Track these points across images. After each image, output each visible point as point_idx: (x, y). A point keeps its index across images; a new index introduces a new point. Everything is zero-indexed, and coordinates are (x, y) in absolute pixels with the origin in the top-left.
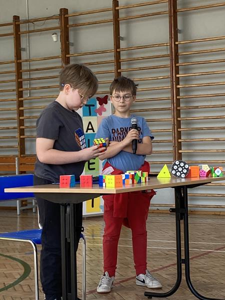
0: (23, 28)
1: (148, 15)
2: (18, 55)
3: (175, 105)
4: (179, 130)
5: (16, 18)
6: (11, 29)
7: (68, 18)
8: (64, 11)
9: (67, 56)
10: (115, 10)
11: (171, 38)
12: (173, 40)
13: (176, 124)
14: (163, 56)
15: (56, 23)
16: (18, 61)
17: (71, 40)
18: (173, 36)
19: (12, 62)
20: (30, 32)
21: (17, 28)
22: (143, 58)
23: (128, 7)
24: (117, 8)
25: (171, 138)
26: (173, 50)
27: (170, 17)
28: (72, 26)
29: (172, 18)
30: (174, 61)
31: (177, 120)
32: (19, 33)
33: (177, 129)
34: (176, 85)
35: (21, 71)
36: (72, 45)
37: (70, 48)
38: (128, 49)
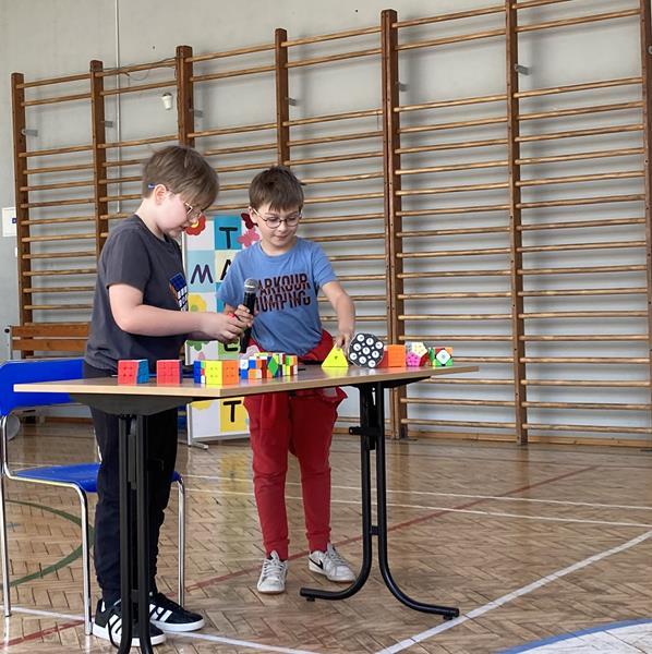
0: (109, 84)
1: (343, 57)
2: (99, 135)
3: (392, 228)
4: (399, 276)
5: (96, 65)
6: (86, 86)
7: (191, 63)
8: (184, 51)
9: (190, 135)
10: (280, 47)
11: (385, 100)
12: (389, 103)
13: (393, 264)
14: (371, 135)
15: (170, 74)
16: (99, 146)
17: (198, 105)
18: (389, 97)
19: (89, 148)
20: (121, 91)
21: (98, 84)
22: (333, 139)
23: (304, 42)
24: (283, 44)
25: (383, 292)
26: (389, 123)
27: (384, 59)
28: (199, 79)
29: (388, 61)
30: (390, 144)
31: (396, 257)
32: (102, 93)
33: (396, 274)
34: (395, 190)
35: (104, 164)
36: (200, 114)
37: (196, 120)
38: (304, 121)
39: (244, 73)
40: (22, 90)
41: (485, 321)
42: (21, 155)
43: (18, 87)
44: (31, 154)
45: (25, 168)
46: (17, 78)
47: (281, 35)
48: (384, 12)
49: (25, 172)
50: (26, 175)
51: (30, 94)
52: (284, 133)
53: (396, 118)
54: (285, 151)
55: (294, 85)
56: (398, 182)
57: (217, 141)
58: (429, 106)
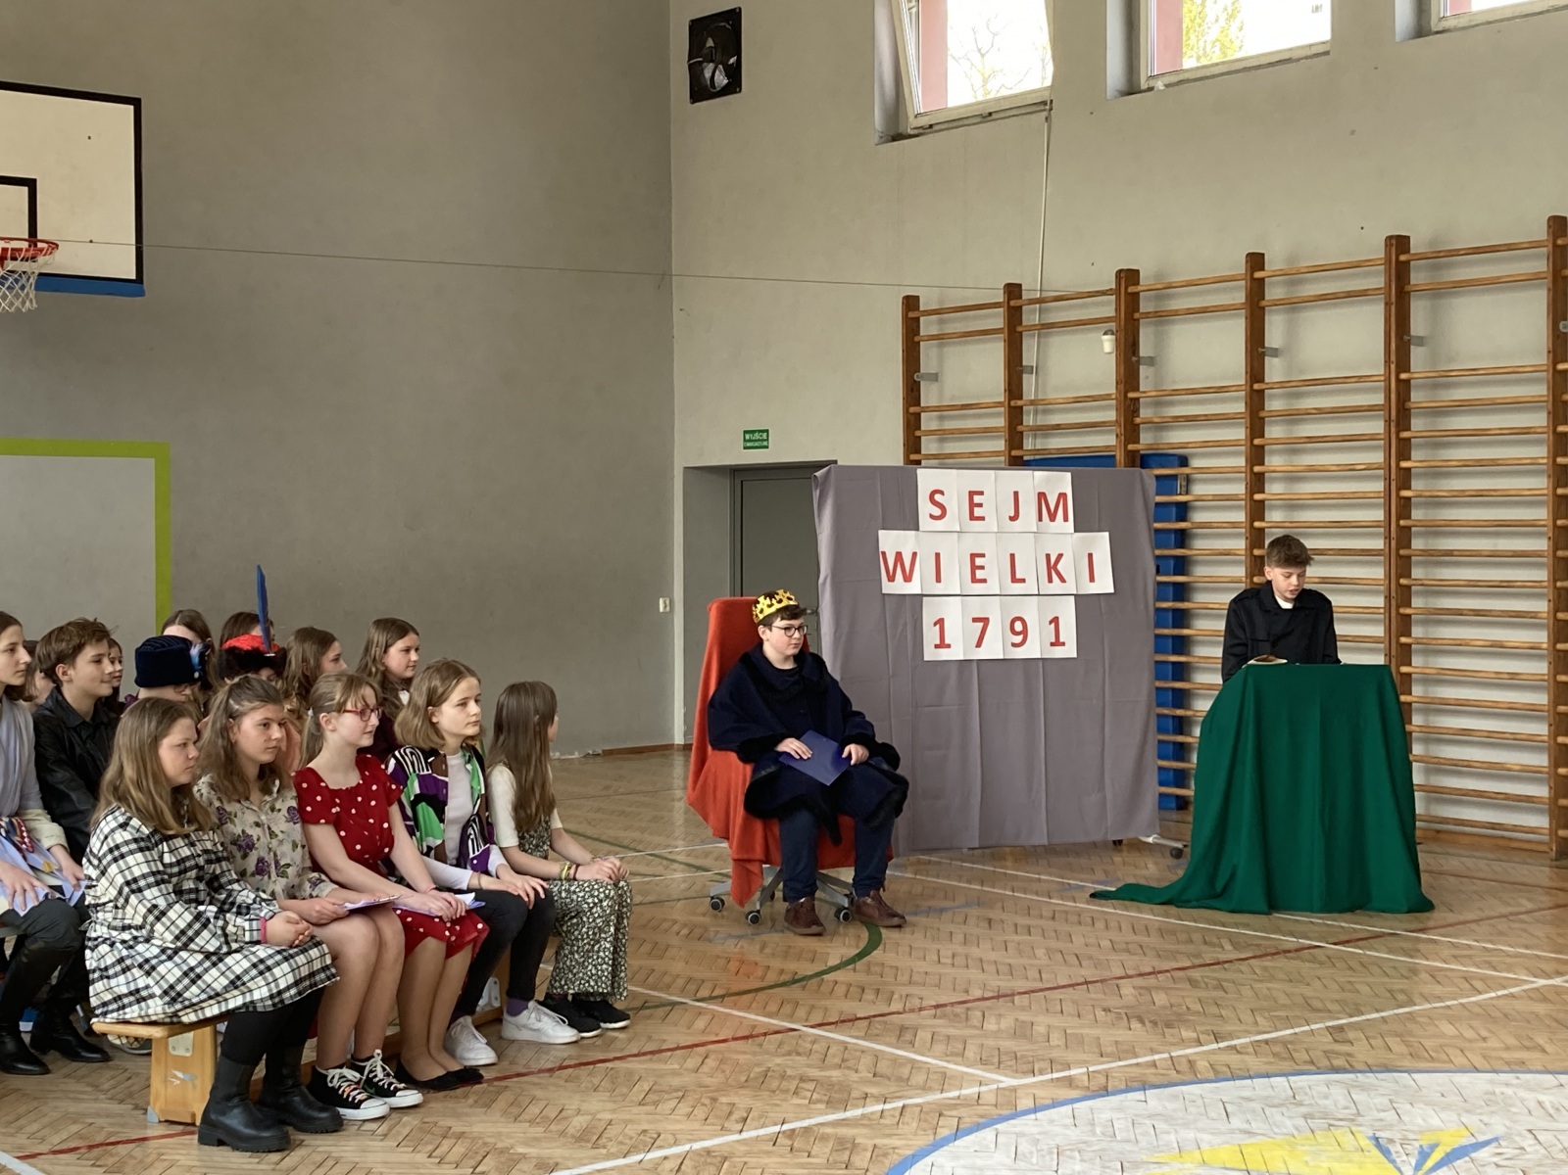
0: (1031, 317)
1: (1334, 296)
2: (1014, 388)
3: (1393, 542)
4: (1402, 611)
5: (1013, 290)
6: (997, 320)
7: (1138, 293)
8: (1128, 277)
9: (1131, 395)
10: (1253, 279)
11: (1387, 362)
12: (1393, 366)
13: (1393, 594)
14: (1371, 408)
15: (1107, 308)
16: (1013, 403)
17: (1145, 349)
18: (1393, 358)
19: (999, 404)
20: (1043, 326)
21: (1014, 315)
22: (1320, 411)
23: (1293, 276)
24: (1258, 275)
25: (1378, 631)
26: (1393, 396)
28: (1147, 315)
29: (1394, 306)
30: (1393, 424)
31: (1399, 585)
32: (1019, 329)
33: (1398, 607)
34: (1399, 489)
35: (1019, 428)
36: (1151, 361)
37: (1144, 371)
38: (1282, 384)
39: (1204, 310)
40: (918, 319)
41: (1512, 681)
42: (912, 410)
43: (911, 315)
44: (927, 409)
45: (919, 428)
46: (911, 303)
47: (1256, 261)
48: (1389, 238)
49: (917, 433)
50: (920, 437)
51: (928, 326)
52: (1256, 400)
53: (1404, 388)
54: (1256, 427)
55: (1275, 332)
56: (1405, 478)
57: (1172, 404)
58: (1446, 374)
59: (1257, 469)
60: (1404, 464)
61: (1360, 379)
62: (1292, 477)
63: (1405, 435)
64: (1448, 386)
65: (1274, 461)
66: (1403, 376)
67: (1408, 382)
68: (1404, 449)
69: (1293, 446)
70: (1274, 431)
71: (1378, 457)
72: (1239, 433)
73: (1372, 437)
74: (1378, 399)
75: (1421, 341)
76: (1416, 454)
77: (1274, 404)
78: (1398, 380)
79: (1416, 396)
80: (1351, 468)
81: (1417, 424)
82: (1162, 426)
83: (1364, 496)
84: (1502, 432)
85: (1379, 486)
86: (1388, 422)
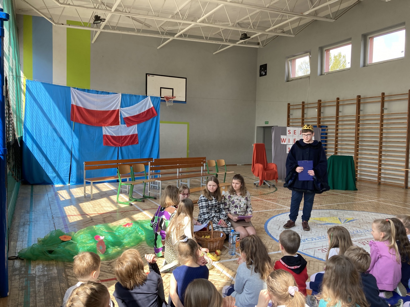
0: (306, 106)
1: (349, 104)
2: (303, 116)
3: (356, 139)
4: (357, 149)
5: (303, 103)
6: (301, 107)
7: (321, 103)
8: (320, 101)
9: (319, 117)
11: (357, 113)
15: (317, 105)
16: (303, 118)
17: (322, 111)
19: (301, 118)
20: (307, 108)
21: (303, 106)
22: (346, 120)
24: (338, 101)
26: (357, 118)
28: (322, 106)
29: (358, 105)
31: (357, 145)
32: (304, 108)
35: (303, 122)
36: (323, 113)
37: (321, 114)
38: (341, 116)
39: (330, 106)
42: (288, 119)
43: (289, 106)
44: (291, 119)
46: (289, 104)
47: (338, 99)
48: (357, 96)
49: (289, 122)
51: (291, 107)
52: (337, 118)
53: (359, 117)
54: (337, 122)
55: (341, 109)
56: (358, 130)
57: (325, 119)
58: (365, 115)
59: (337, 128)
60: (358, 128)
61: (352, 116)
62: (342, 129)
63: (358, 124)
64: (365, 117)
65: (340, 127)
66: (359, 115)
67: (359, 116)
68: (358, 126)
69: (343, 125)
70: (340, 123)
71: (355, 127)
72: (335, 123)
73: (354, 124)
74: (355, 119)
75: (362, 110)
76: (360, 127)
77: (340, 119)
78: (358, 116)
79: (361, 118)
80: (351, 128)
81: (361, 122)
82: (324, 122)
83: (352, 132)
84: (373, 124)
85: (355, 131)
86: (356, 122)
